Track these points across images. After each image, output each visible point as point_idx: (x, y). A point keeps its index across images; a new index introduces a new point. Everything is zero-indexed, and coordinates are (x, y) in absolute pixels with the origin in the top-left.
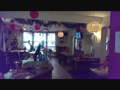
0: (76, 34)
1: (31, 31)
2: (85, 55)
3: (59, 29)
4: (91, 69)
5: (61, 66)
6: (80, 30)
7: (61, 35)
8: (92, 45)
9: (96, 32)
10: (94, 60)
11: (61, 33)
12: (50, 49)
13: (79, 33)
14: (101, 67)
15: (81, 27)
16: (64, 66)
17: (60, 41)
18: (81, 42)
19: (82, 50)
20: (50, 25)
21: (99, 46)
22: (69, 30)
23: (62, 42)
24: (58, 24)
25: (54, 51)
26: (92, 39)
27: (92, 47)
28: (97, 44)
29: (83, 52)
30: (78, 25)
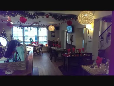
0: (68, 27)
1: (21, 25)
2: (77, 50)
3: (50, 23)
4: (83, 66)
5: (52, 61)
6: (72, 23)
7: (52, 28)
8: (84, 39)
9: (89, 23)
10: (86, 55)
11: (52, 27)
12: (41, 44)
13: (71, 26)
14: (94, 64)
15: (72, 19)
16: (55, 62)
17: (52, 35)
18: (73, 36)
19: (73, 44)
20: (36, 17)
21: (91, 39)
22: (59, 24)
23: (54, 36)
24: (45, 15)
25: (46, 46)
26: (84, 33)
27: (83, 41)
28: (90, 37)
29: (74, 47)
30: (68, 16)
